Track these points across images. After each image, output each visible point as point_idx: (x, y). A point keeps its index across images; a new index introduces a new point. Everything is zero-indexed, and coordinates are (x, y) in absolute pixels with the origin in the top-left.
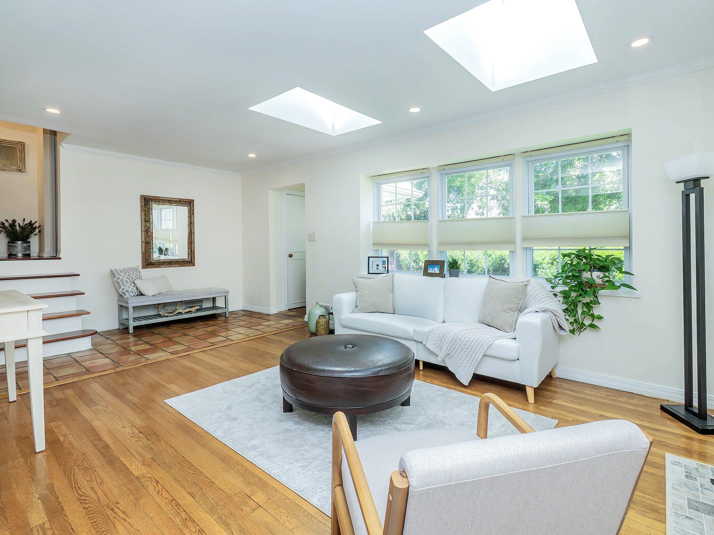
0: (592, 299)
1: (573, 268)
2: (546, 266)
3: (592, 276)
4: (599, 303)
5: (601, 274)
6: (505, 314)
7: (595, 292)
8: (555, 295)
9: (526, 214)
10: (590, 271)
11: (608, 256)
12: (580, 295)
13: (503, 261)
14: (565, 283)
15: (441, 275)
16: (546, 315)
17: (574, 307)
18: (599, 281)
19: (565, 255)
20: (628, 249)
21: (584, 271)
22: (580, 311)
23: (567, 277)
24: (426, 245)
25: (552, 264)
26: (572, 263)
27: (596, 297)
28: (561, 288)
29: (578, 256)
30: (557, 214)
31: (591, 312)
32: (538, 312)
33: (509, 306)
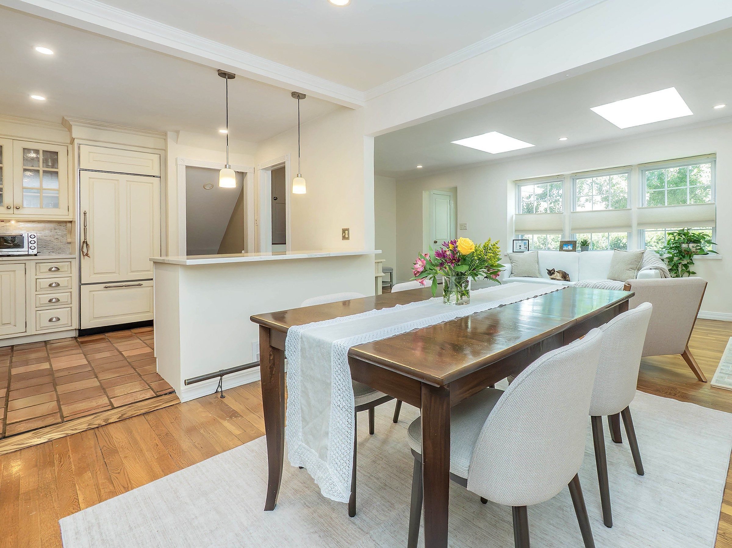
0: (689, 261)
1: (675, 241)
2: (653, 244)
3: (688, 246)
4: (694, 264)
5: (695, 245)
6: (628, 271)
7: (691, 257)
8: (663, 260)
9: (641, 206)
10: (687, 243)
11: (700, 234)
12: (681, 259)
13: (619, 241)
14: (669, 253)
15: (574, 250)
16: (657, 271)
17: (676, 268)
18: (694, 250)
19: (669, 234)
20: (714, 230)
21: (683, 243)
22: (680, 270)
23: (671, 248)
24: (560, 230)
25: (658, 243)
26: (675, 238)
27: (692, 260)
28: (666, 255)
29: (679, 234)
30: (664, 206)
31: (688, 270)
32: (651, 269)
33: (631, 266)
